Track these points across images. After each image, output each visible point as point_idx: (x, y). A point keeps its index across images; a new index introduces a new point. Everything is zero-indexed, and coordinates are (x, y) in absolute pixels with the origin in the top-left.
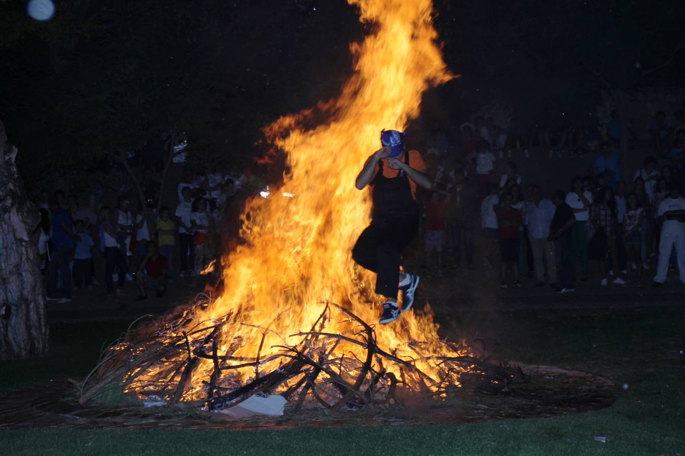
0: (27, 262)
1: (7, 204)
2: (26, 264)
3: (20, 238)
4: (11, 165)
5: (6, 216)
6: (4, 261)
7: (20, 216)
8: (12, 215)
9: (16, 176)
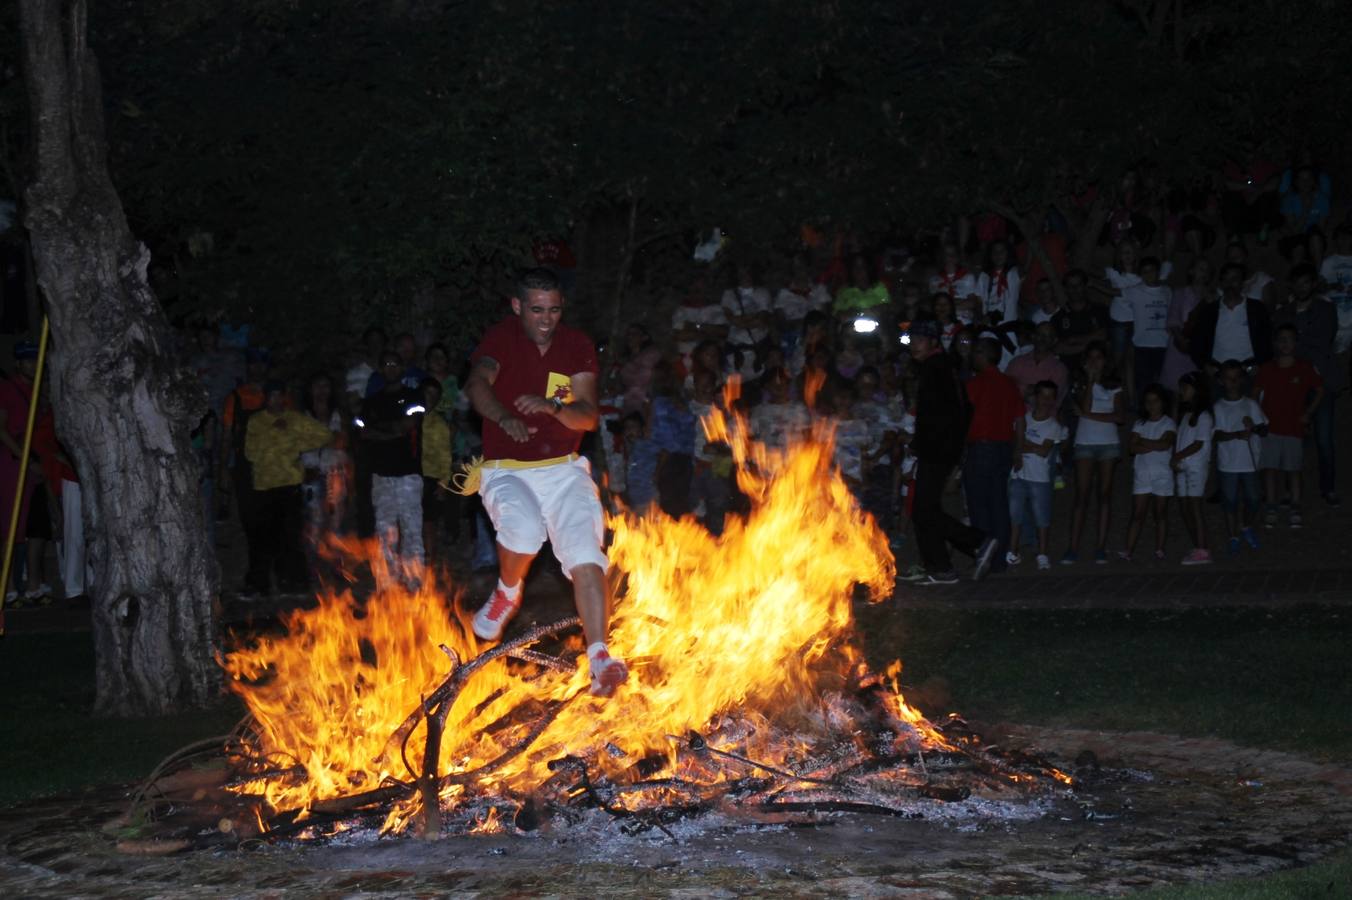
0: (171, 501)
1: (125, 374)
2: (169, 507)
3: (154, 448)
4: (139, 286)
5: (124, 399)
6: (120, 500)
7: (155, 399)
8: (136, 396)
9: (149, 311)
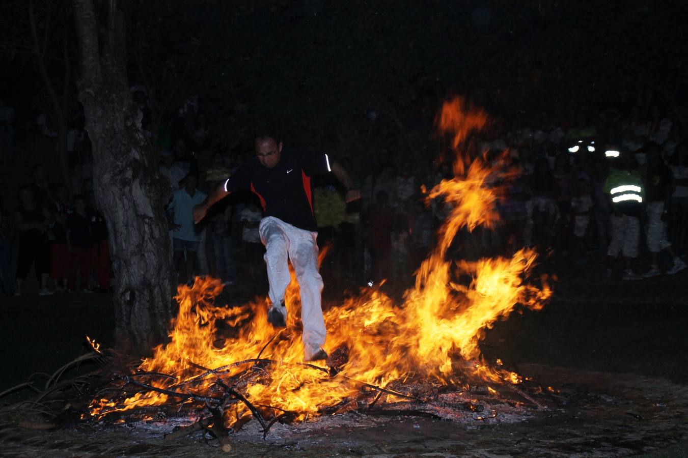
0: (151, 241)
1: (127, 176)
2: (150, 244)
3: (143, 214)
4: (137, 131)
5: (127, 189)
6: (125, 241)
7: (143, 189)
8: (134, 187)
9: (142, 143)
